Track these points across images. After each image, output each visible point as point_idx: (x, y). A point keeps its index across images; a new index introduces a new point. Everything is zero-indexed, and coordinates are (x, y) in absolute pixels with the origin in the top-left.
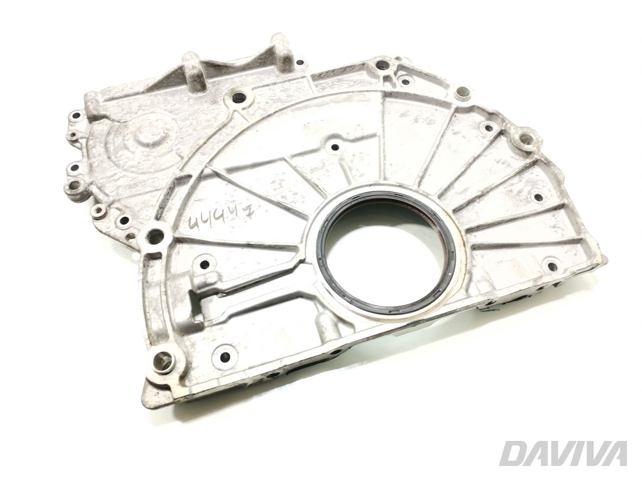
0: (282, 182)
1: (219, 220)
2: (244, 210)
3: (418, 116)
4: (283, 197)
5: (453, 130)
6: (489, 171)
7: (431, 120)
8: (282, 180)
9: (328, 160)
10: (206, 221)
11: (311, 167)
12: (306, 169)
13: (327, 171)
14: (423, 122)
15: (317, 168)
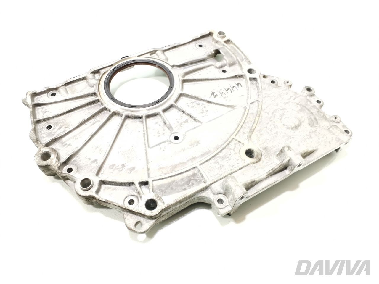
0: (202, 112)
1: (227, 89)
2: (217, 95)
3: (122, 170)
4: (199, 104)
5: (97, 163)
6: (76, 138)
7: (112, 168)
8: (202, 113)
9: (179, 128)
10: (233, 87)
11: (188, 123)
12: (191, 121)
13: (178, 122)
14: (118, 166)
15: (184, 123)
